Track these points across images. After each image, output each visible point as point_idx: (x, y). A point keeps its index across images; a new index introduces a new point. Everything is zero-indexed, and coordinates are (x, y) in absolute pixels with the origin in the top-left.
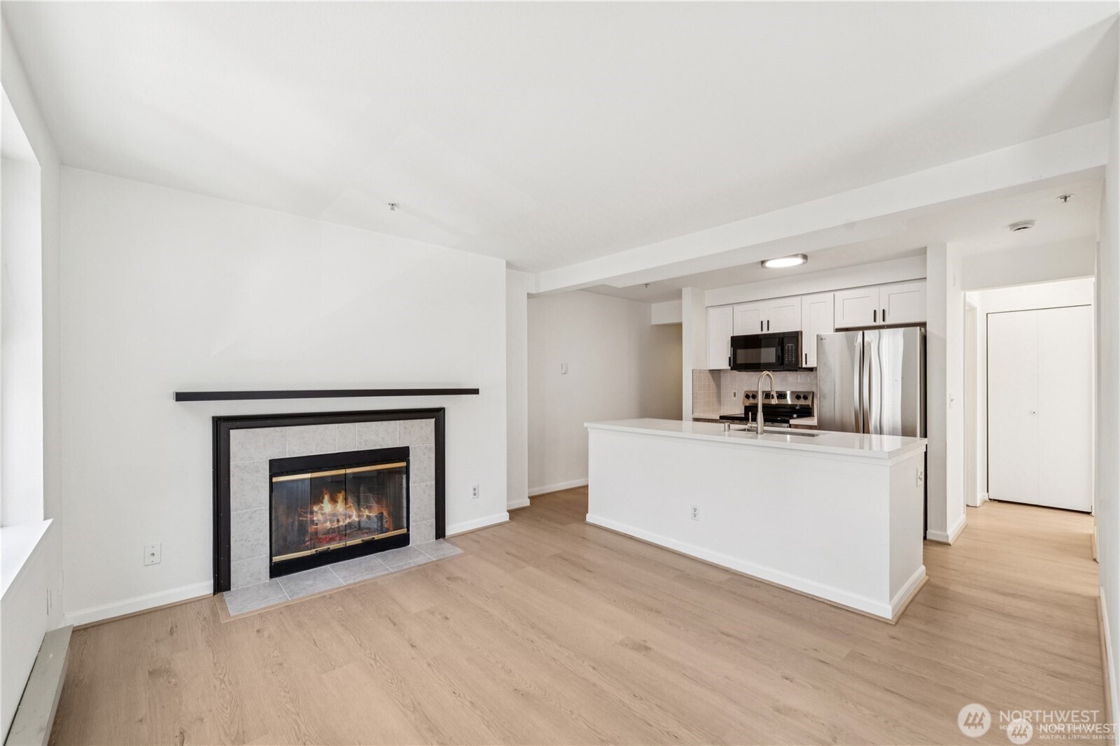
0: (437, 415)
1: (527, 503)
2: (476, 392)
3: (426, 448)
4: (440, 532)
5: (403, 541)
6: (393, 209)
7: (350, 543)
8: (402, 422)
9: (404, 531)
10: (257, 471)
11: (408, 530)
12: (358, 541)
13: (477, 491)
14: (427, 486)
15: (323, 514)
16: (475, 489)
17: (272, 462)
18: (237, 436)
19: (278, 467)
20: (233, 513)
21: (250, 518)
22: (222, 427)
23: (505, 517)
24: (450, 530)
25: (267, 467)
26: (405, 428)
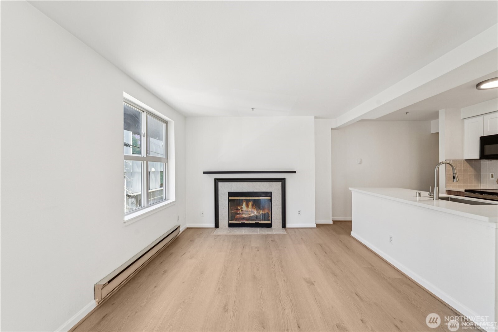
0: (283, 181)
1: (331, 222)
2: (295, 172)
3: (278, 193)
4: (284, 226)
5: (269, 226)
6: (253, 110)
7: (251, 222)
8: (269, 183)
9: (270, 222)
10: (225, 195)
11: (271, 222)
12: (254, 222)
13: (300, 212)
14: (278, 207)
15: (242, 211)
16: (299, 212)
17: (229, 193)
18: (220, 184)
19: (231, 194)
20: (219, 206)
21: (223, 208)
22: (217, 181)
23: (315, 226)
24: (288, 225)
25: (228, 194)
26: (270, 185)
